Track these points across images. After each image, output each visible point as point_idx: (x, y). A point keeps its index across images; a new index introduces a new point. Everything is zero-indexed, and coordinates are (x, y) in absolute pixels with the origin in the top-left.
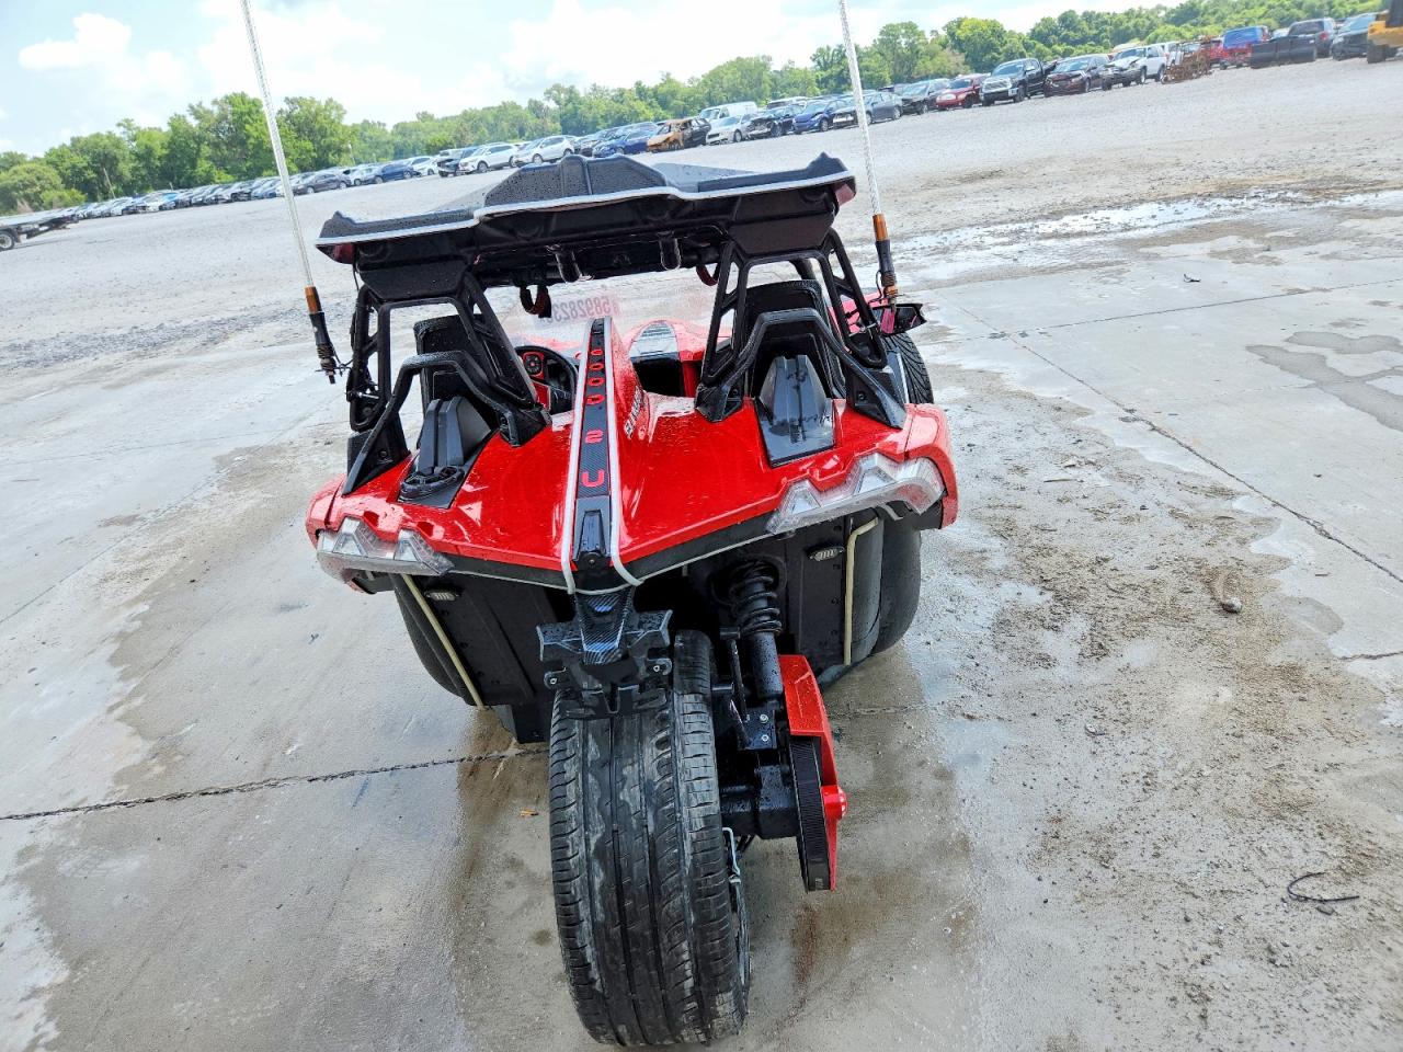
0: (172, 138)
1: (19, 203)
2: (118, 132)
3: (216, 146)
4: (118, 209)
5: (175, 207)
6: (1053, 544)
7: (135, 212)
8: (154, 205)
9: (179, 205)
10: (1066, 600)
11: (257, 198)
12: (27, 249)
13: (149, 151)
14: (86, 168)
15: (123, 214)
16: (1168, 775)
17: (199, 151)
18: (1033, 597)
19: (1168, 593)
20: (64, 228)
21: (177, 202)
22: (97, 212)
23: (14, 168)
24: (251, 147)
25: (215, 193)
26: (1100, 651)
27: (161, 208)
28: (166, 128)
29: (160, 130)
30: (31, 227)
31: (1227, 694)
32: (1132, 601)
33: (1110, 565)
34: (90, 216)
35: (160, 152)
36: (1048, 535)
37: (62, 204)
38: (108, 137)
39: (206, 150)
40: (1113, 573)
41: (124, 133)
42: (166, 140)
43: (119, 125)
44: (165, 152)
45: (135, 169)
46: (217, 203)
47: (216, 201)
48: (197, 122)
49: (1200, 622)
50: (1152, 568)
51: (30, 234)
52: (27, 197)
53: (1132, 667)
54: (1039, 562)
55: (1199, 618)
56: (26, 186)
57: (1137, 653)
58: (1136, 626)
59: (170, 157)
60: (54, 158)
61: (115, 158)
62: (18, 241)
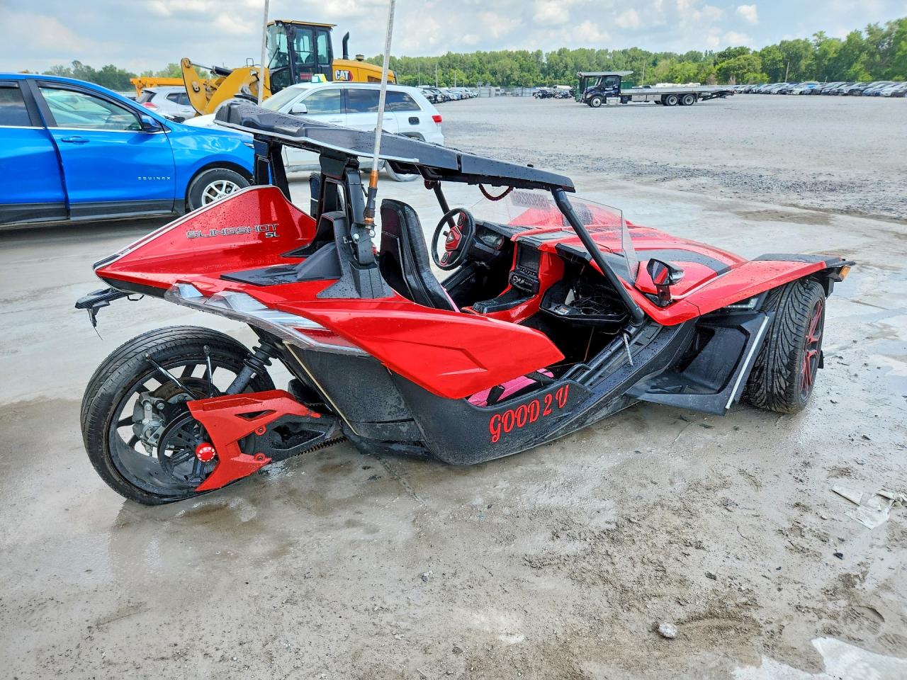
0: (844, 47)
1: (731, 79)
2: (812, 40)
3: (872, 55)
4: (776, 90)
5: (810, 94)
7: (784, 93)
8: (798, 90)
9: (813, 92)
11: (869, 95)
13: (825, 53)
14: (780, 61)
15: (777, 94)
17: (858, 56)
21: (812, 90)
22: (763, 90)
23: (739, 57)
24: (897, 57)
25: (840, 88)
27: (801, 93)
28: (844, 39)
29: (839, 40)
34: (759, 92)
35: (832, 55)
37: (753, 82)
38: (804, 42)
39: (864, 57)
41: (815, 40)
42: (840, 46)
43: (815, 35)
44: (835, 55)
45: (810, 65)
46: (837, 95)
47: (836, 94)
48: (868, 36)
51: (705, 98)
52: (737, 75)
56: (740, 68)
59: (836, 60)
60: (765, 53)
61: (801, 57)
62: (696, 101)
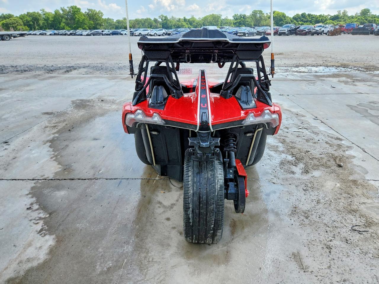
0: (55, 16)
1: (11, 28)
2: (40, 12)
3: (67, 19)
4: (38, 33)
5: (54, 35)
6: (295, 146)
7: (43, 35)
8: (48, 34)
9: (55, 34)
10: (299, 160)
11: (78, 35)
12: (13, 41)
13: (48, 18)
14: (30, 21)
15: (39, 35)
16: (323, 201)
17: (62, 20)
18: (290, 158)
19: (324, 161)
20: (24, 36)
21: (55, 33)
22: (32, 33)
23: (10, 18)
24: (76, 21)
25: (66, 32)
26: (306, 172)
27: (50, 35)
28: (53, 13)
29: (52, 13)
30: (15, 35)
31: (338, 185)
32: (315, 162)
33: (310, 153)
34: (30, 34)
35: (51, 19)
36: (294, 144)
37: (23, 30)
38: (37, 13)
39: (64, 20)
40: (311, 155)
41: (42, 12)
42: (53, 16)
43: (41, 10)
44: (52, 19)
45: (44, 23)
46: (66, 35)
47: (65, 35)
48: (62, 12)
49: (332, 168)
50: (321, 155)
52: (13, 27)
53: (315, 176)
54: (291, 150)
55: (332, 167)
56: (13, 24)
57: (316, 173)
58: (316, 167)
59: (53, 21)
60: (22, 17)
61: (38, 19)
